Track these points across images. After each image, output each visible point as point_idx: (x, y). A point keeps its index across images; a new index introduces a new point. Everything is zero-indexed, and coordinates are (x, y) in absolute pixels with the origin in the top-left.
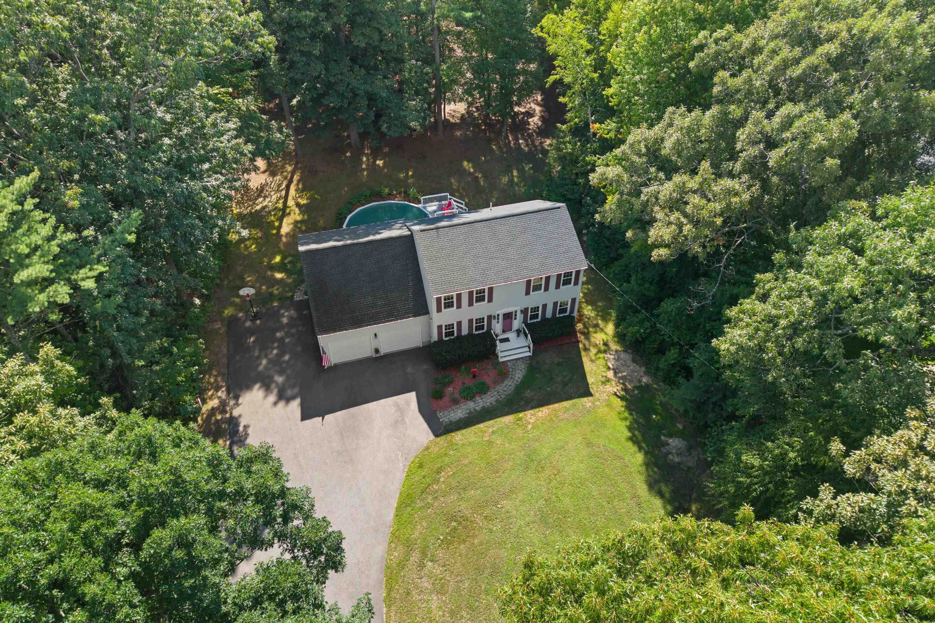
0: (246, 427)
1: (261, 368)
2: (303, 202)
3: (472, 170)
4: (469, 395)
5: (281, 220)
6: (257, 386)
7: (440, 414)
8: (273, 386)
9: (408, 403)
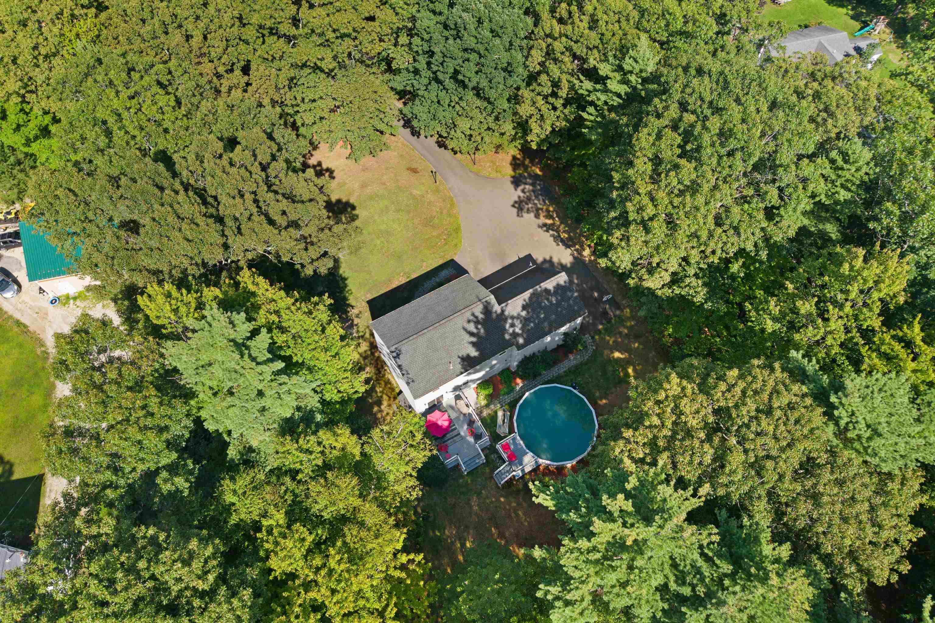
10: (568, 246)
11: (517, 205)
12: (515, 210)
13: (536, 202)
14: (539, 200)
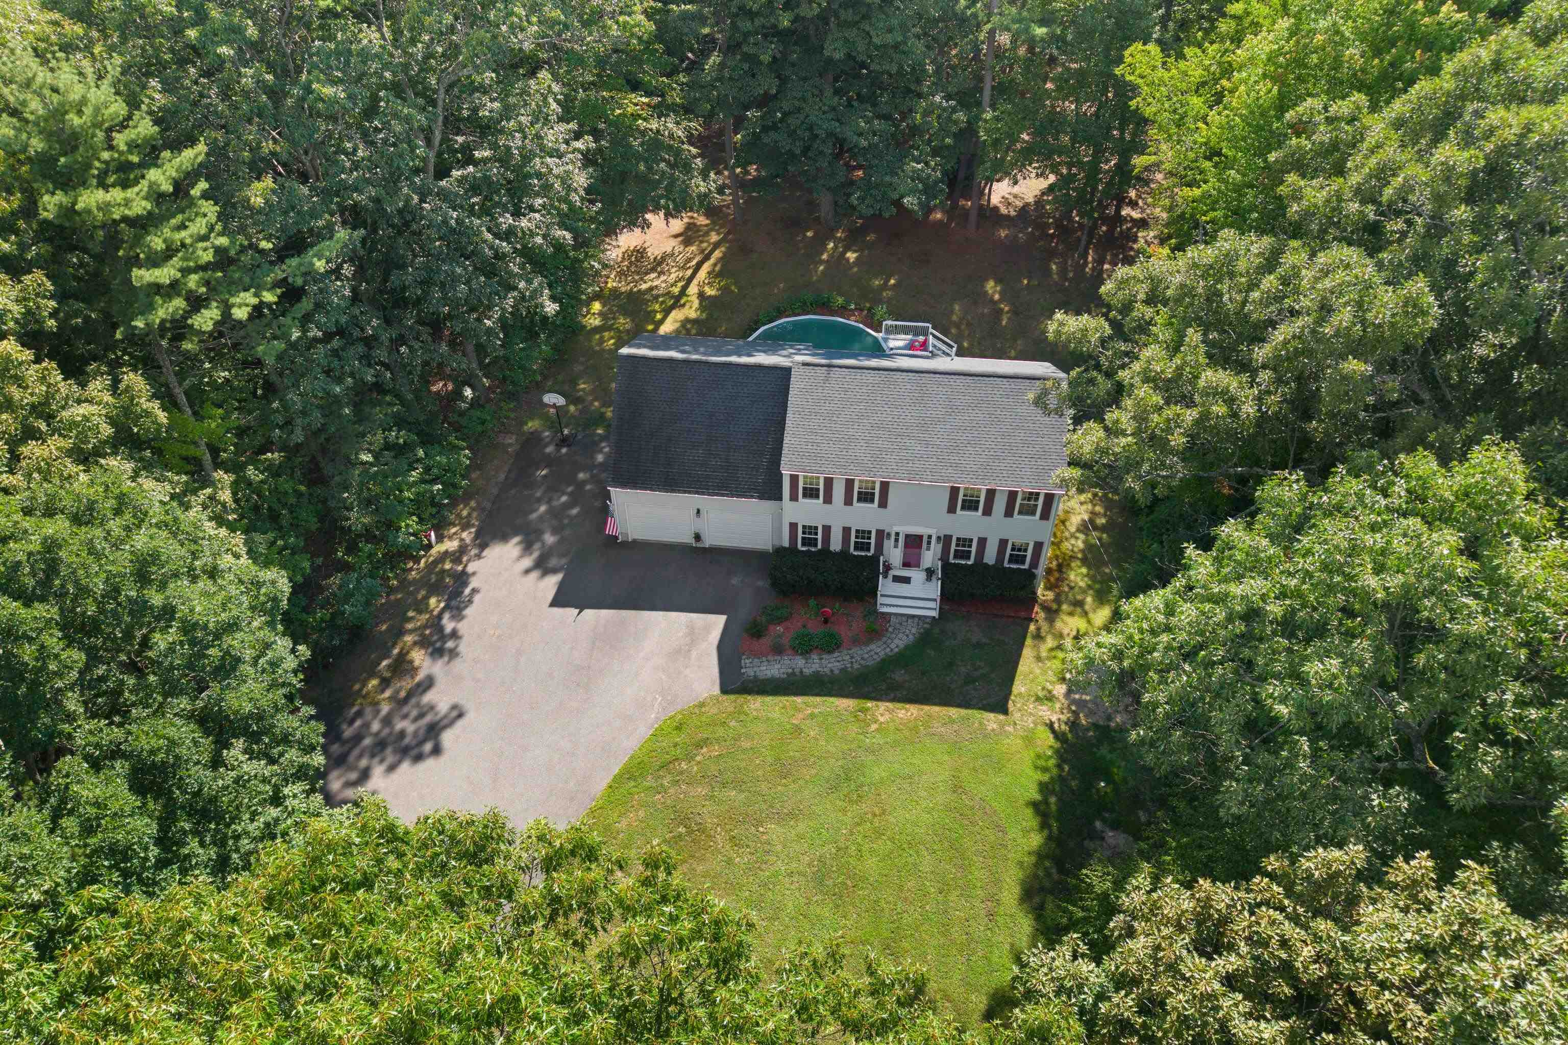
0: (475, 591)
1: (534, 516)
2: (710, 292)
3: (997, 297)
4: (804, 647)
5: (667, 312)
6: (516, 539)
7: (746, 661)
8: (537, 546)
9: (707, 629)
10: (462, 578)
11: (428, 747)
12: (447, 738)
13: (376, 726)
14: (367, 725)
